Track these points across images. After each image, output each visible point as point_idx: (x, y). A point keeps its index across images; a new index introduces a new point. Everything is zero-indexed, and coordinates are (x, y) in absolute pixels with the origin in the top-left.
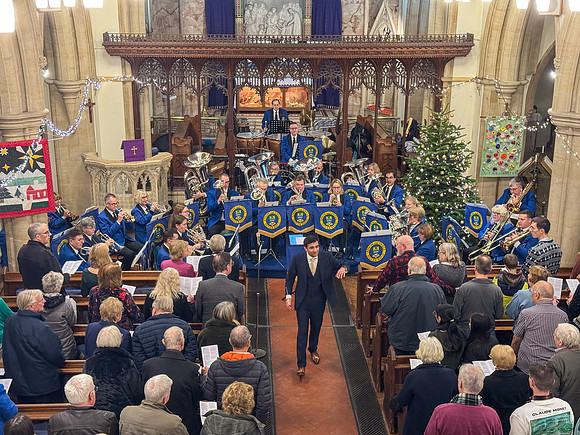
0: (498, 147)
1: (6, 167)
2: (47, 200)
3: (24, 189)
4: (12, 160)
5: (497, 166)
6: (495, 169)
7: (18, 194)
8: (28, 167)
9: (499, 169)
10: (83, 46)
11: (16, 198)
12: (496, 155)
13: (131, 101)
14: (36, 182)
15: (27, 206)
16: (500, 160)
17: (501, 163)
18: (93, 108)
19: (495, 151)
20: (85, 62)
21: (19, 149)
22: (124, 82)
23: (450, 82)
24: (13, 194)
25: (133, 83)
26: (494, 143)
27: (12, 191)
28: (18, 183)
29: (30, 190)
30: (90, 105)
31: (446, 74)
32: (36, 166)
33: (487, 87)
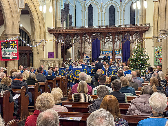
0: (159, 56)
1: (7, 47)
2: (17, 56)
3: (11, 53)
4: (9, 45)
5: (159, 62)
6: (159, 63)
7: (9, 54)
8: (12, 47)
9: (160, 63)
10: (42, 30)
11: (9, 55)
12: (159, 59)
13: (55, 46)
14: (14, 51)
15: (11, 58)
16: (160, 60)
17: (160, 61)
18: (44, 47)
19: (158, 57)
20: (43, 35)
21: (10, 42)
22: (53, 41)
23: (145, 39)
24: (8, 54)
25: (56, 41)
26: (158, 55)
27: (8, 53)
28: (9, 51)
29: (12, 53)
30: (43, 46)
31: (143, 37)
32: (14, 47)
33: (155, 39)
